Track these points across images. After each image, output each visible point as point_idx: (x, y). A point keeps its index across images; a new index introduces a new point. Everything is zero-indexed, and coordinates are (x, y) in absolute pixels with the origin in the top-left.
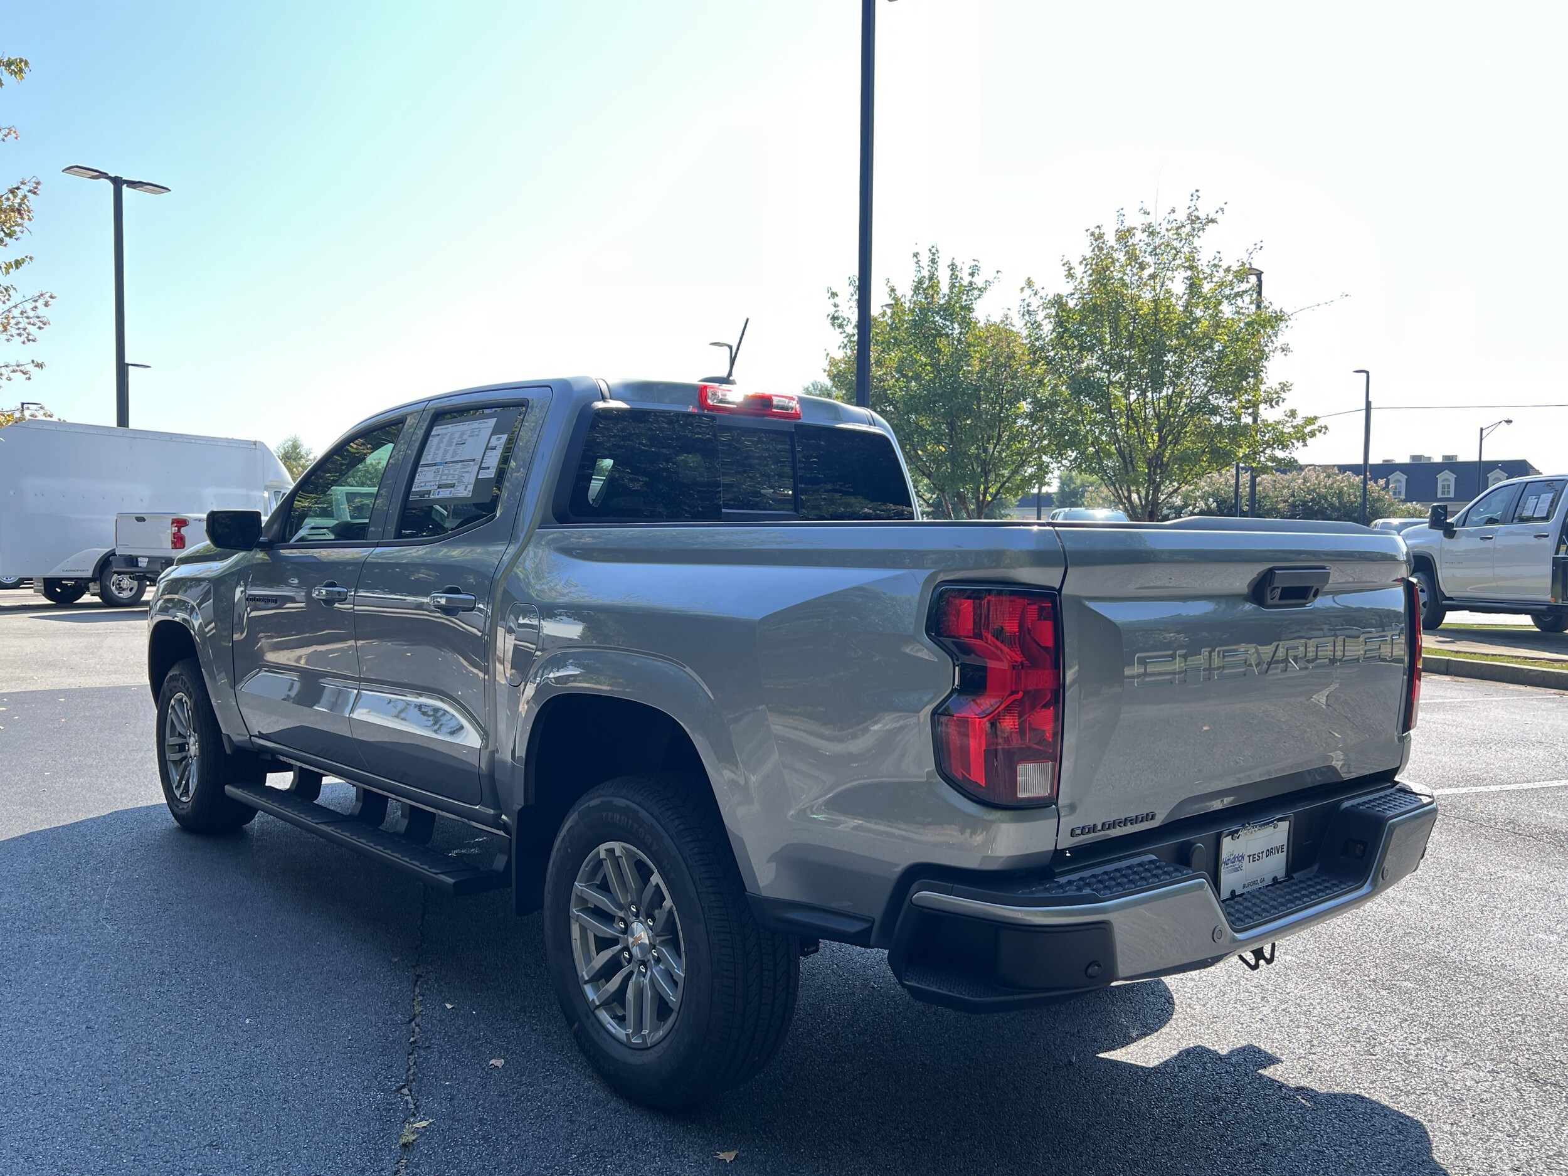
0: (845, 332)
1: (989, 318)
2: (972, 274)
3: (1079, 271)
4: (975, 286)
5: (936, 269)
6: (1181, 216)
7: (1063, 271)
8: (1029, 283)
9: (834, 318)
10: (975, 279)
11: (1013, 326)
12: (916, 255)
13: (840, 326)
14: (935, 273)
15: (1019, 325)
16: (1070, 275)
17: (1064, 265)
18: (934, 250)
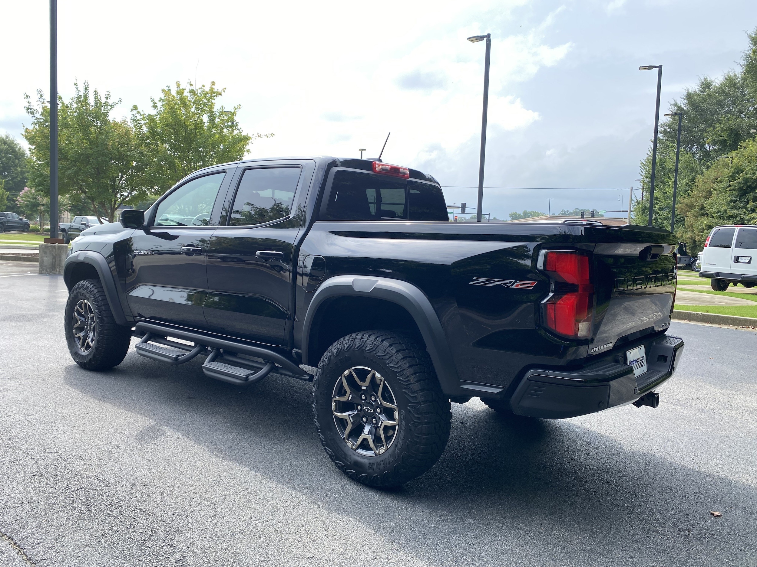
0: (35, 116)
1: (115, 120)
2: (107, 98)
3: (159, 104)
4: (109, 104)
5: (88, 93)
6: (207, 89)
7: (151, 104)
8: (135, 107)
9: (28, 109)
10: (108, 101)
11: (128, 125)
12: (76, 84)
13: (32, 113)
14: (87, 94)
15: (131, 125)
16: (155, 106)
17: (152, 101)
18: (86, 84)
